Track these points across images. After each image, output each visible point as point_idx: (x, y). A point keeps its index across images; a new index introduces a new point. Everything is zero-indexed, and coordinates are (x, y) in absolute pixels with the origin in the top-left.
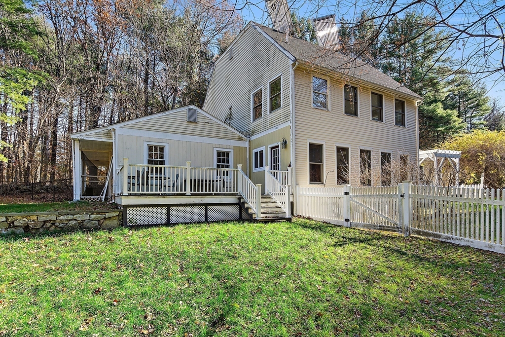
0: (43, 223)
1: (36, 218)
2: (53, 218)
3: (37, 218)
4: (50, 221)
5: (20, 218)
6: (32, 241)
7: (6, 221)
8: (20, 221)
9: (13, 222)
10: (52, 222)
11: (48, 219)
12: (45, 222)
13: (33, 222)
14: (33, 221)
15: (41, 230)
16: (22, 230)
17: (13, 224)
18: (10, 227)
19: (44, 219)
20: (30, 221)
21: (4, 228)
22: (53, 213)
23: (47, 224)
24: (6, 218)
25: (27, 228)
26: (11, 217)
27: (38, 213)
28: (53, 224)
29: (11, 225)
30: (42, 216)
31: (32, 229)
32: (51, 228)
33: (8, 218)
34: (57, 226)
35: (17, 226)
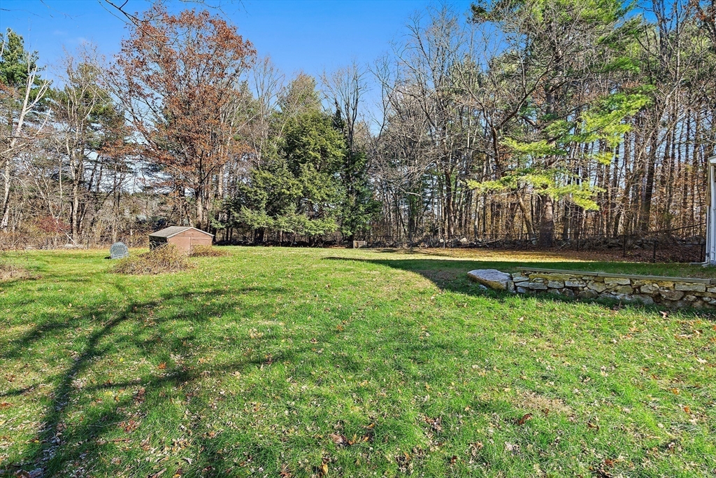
0: (682, 294)
1: (671, 285)
2: (701, 288)
3: (674, 285)
4: (695, 292)
5: (648, 282)
6: (674, 319)
7: (630, 285)
8: (649, 287)
9: (639, 287)
10: (697, 294)
11: (691, 289)
12: (685, 292)
13: (667, 291)
14: (668, 288)
15: (679, 304)
16: (651, 300)
17: (640, 290)
18: (634, 293)
19: (685, 288)
20: (663, 289)
21: (627, 293)
22: (701, 282)
23: (690, 296)
24: (631, 281)
25: (657, 297)
26: (636, 280)
27: (676, 278)
28: (699, 298)
29: (636, 290)
30: (681, 283)
31: (666, 300)
32: (695, 304)
33: (633, 280)
34: (706, 302)
35: (644, 293)
